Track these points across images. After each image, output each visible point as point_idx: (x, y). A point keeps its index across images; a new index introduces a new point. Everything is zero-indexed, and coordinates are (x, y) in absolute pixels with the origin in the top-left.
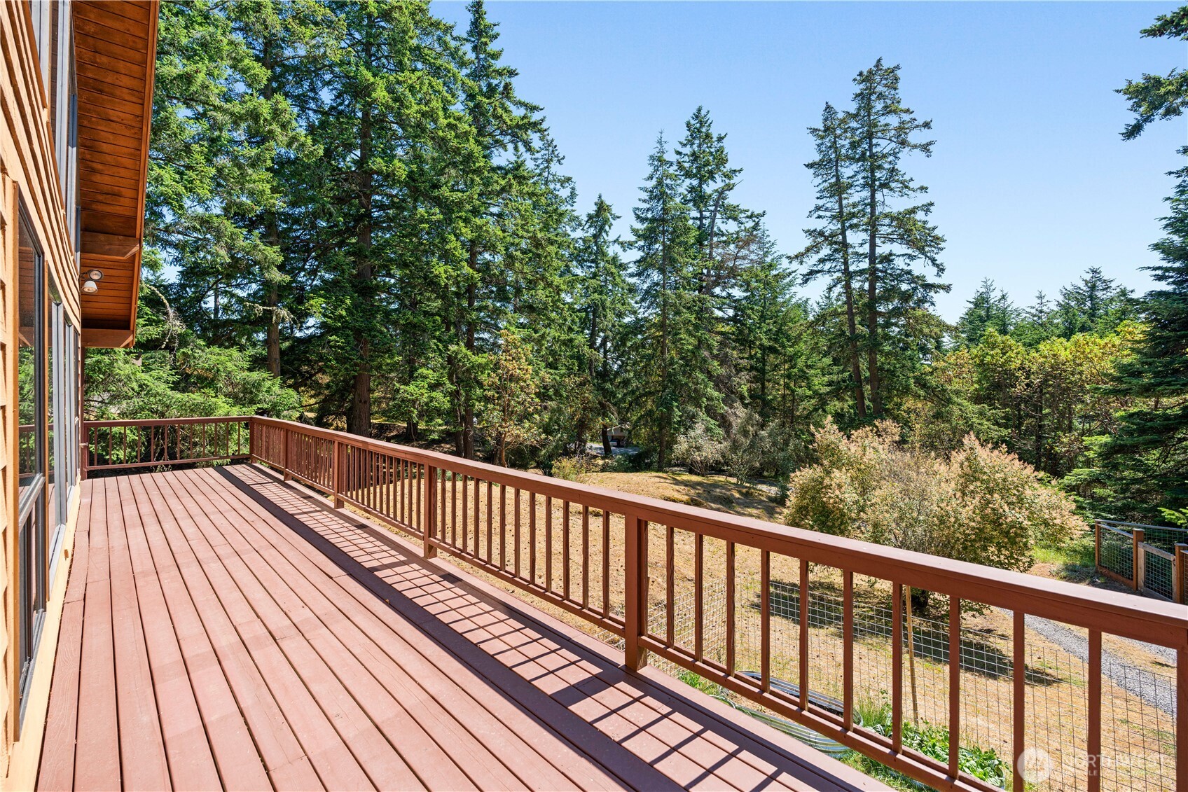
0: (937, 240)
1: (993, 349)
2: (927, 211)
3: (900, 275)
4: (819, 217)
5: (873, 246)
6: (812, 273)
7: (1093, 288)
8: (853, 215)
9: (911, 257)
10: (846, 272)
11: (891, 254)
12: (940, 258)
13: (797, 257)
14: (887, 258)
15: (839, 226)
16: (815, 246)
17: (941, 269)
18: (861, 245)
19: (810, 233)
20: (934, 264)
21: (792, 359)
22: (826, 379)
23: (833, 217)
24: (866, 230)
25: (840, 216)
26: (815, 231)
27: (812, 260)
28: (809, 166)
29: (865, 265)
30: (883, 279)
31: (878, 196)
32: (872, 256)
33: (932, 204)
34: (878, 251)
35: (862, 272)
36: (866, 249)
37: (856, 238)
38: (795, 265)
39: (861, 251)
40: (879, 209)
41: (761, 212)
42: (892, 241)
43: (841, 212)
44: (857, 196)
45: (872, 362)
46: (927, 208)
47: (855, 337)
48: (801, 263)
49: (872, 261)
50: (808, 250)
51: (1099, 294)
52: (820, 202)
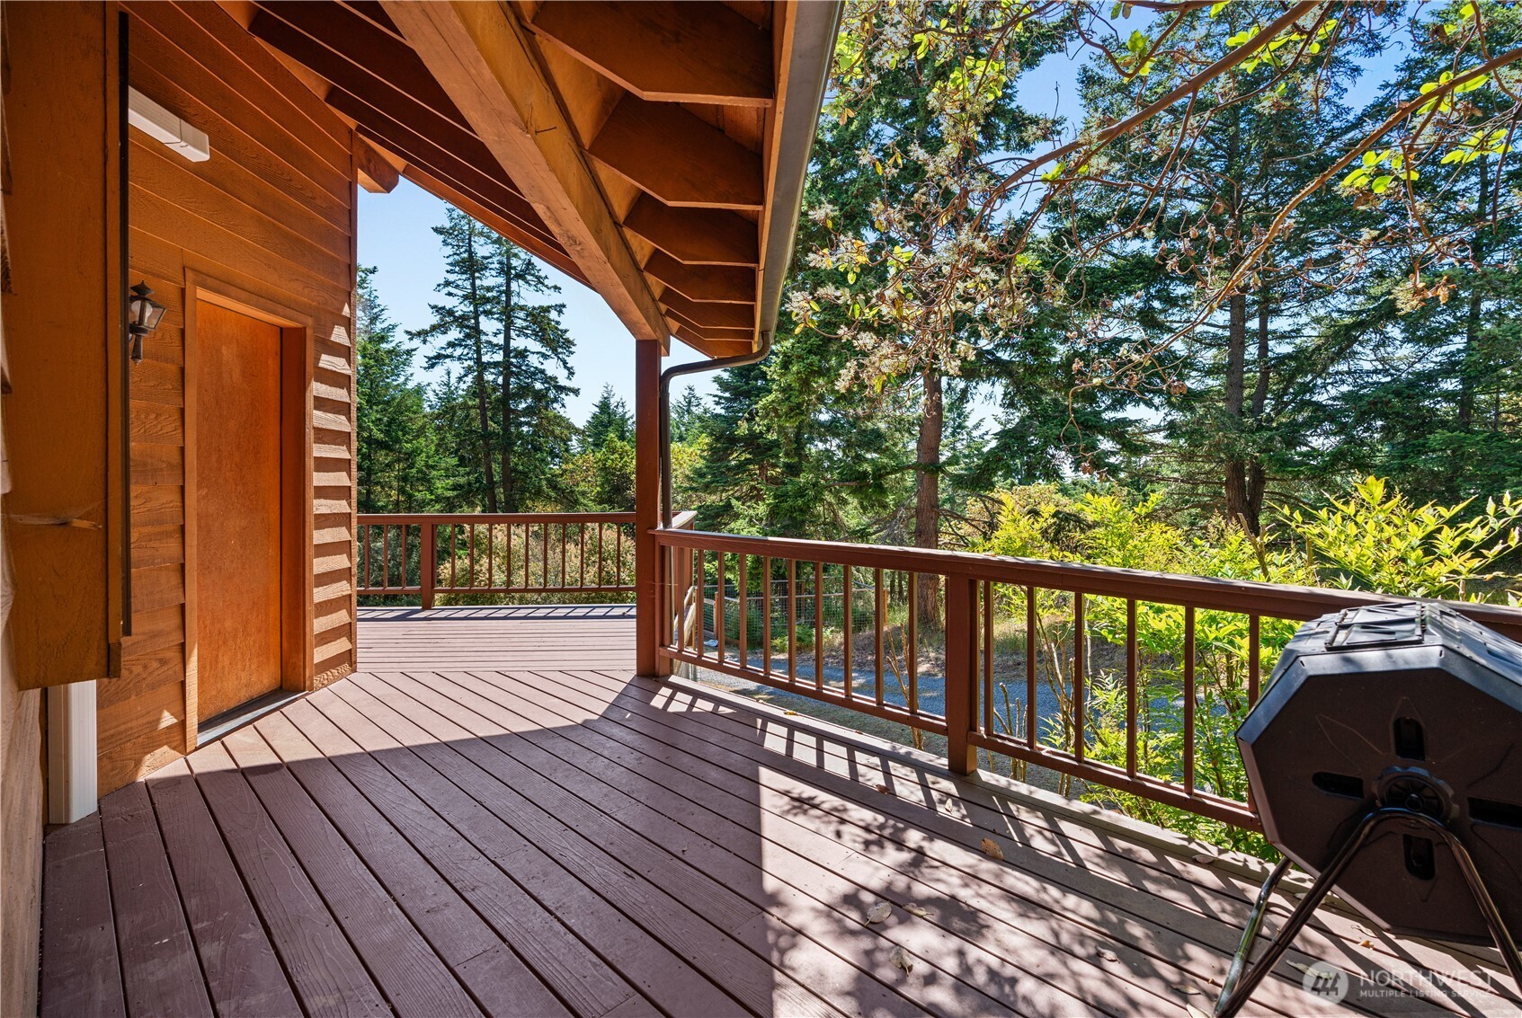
0: (569, 344)
1: (613, 454)
2: (560, 312)
3: (534, 374)
4: (450, 294)
5: (508, 338)
6: (439, 356)
7: (689, 403)
8: (488, 300)
9: (545, 356)
10: (478, 361)
11: (526, 350)
12: (571, 361)
13: (419, 334)
14: (522, 354)
15: (472, 308)
16: (442, 326)
17: (571, 373)
18: (495, 335)
19: (438, 309)
20: (565, 367)
21: (410, 457)
22: (450, 481)
23: (465, 297)
24: (501, 321)
25: (471, 297)
26: (444, 308)
27: (439, 341)
28: (438, 230)
29: (499, 357)
30: (517, 375)
31: (514, 285)
32: (506, 348)
33: (564, 306)
34: (513, 344)
35: (496, 364)
36: (500, 340)
37: (489, 326)
38: (416, 342)
39: (495, 340)
40: (514, 300)
41: (371, 267)
42: (526, 336)
43: (474, 293)
44: (491, 279)
45: (505, 462)
46: (560, 308)
47: (487, 435)
48: (425, 342)
49: (507, 354)
50: (434, 328)
51: (693, 409)
52: (452, 277)
